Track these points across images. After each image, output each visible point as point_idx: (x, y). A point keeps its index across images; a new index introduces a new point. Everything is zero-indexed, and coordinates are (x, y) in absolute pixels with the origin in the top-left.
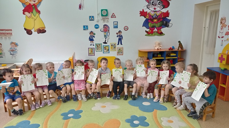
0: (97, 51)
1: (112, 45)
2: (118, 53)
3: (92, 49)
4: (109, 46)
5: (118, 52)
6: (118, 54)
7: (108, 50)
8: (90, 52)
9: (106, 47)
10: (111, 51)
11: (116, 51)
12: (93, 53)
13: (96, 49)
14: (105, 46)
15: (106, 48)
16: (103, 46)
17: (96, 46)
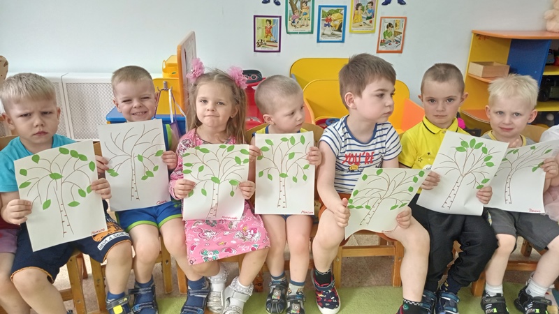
0: (291, 29)
1: (358, 5)
2: (383, 43)
3: (269, 20)
4: (345, 7)
5: (382, 38)
6: (381, 48)
7: (339, 30)
8: (260, 34)
9: (330, 13)
10: (351, 32)
11: (373, 32)
12: (273, 39)
13: (289, 22)
14: (327, 10)
15: (334, 17)
16: (320, 7)
17: (290, 8)
